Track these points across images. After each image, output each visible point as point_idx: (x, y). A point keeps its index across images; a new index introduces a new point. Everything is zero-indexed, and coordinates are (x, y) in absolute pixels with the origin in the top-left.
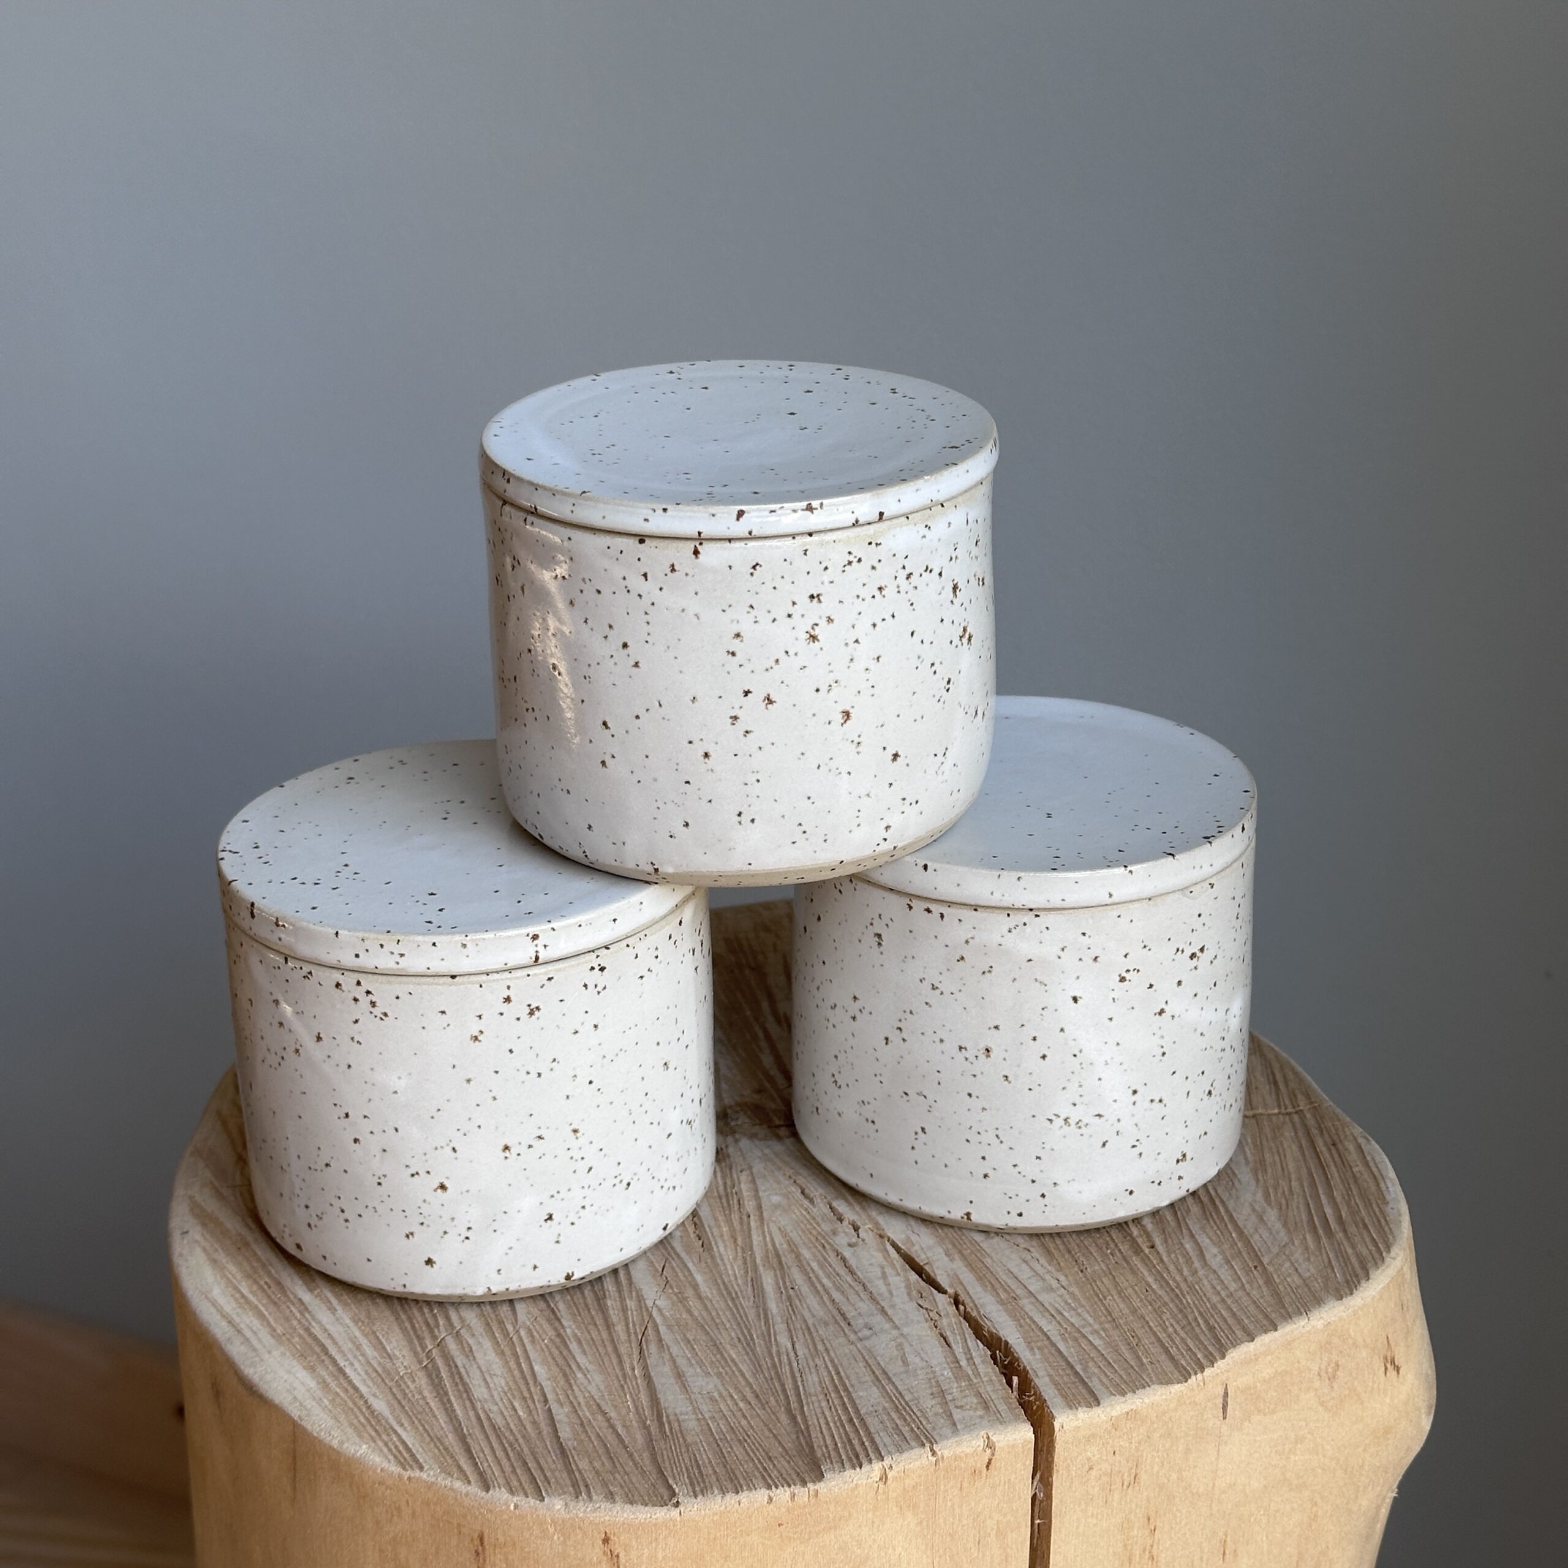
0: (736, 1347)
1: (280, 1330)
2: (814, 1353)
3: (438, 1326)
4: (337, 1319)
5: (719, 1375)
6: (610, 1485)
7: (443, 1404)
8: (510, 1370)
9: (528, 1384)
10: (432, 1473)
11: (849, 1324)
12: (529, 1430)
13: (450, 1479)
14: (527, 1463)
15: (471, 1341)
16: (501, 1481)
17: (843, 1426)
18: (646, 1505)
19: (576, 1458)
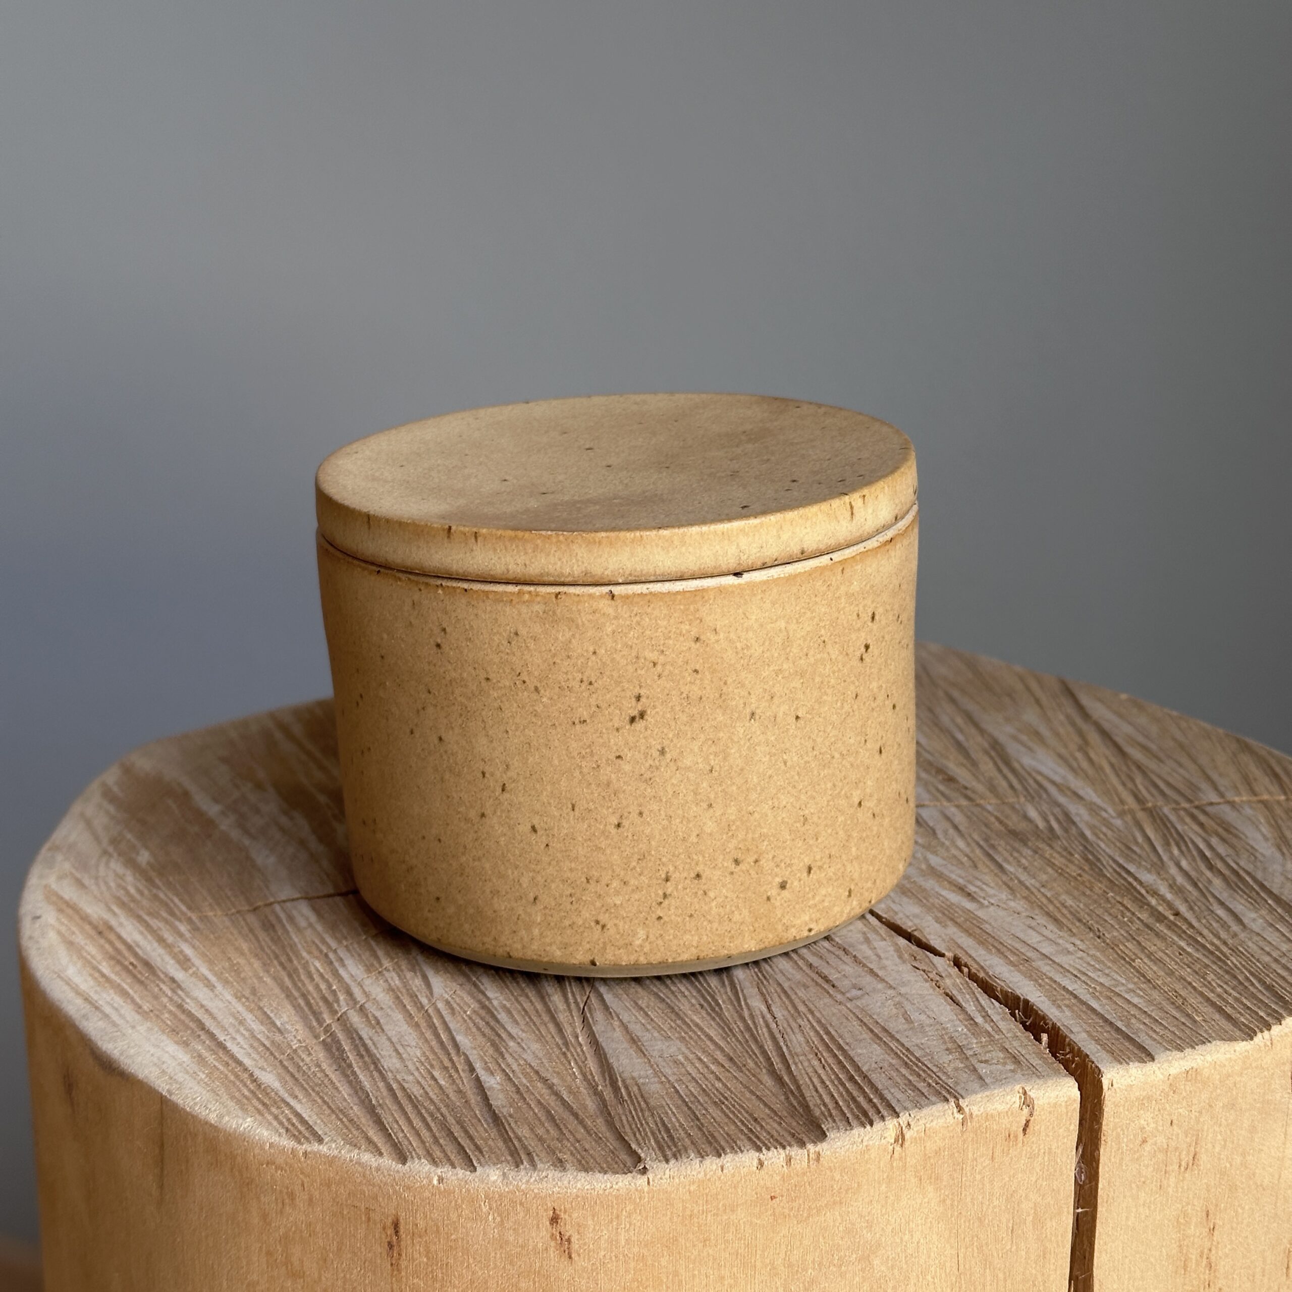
0: (700, 1013)
1: (146, 1007)
2: (796, 1014)
3: (337, 1001)
4: (216, 996)
5: (682, 1039)
6: (557, 1152)
7: (347, 1076)
8: (426, 1040)
9: (449, 1054)
10: (333, 1146)
11: (833, 986)
12: (453, 1098)
13: (356, 1151)
14: (452, 1133)
15: (378, 1014)
16: (421, 1152)
17: (843, 1084)
18: (605, 1173)
19: (513, 1125)
